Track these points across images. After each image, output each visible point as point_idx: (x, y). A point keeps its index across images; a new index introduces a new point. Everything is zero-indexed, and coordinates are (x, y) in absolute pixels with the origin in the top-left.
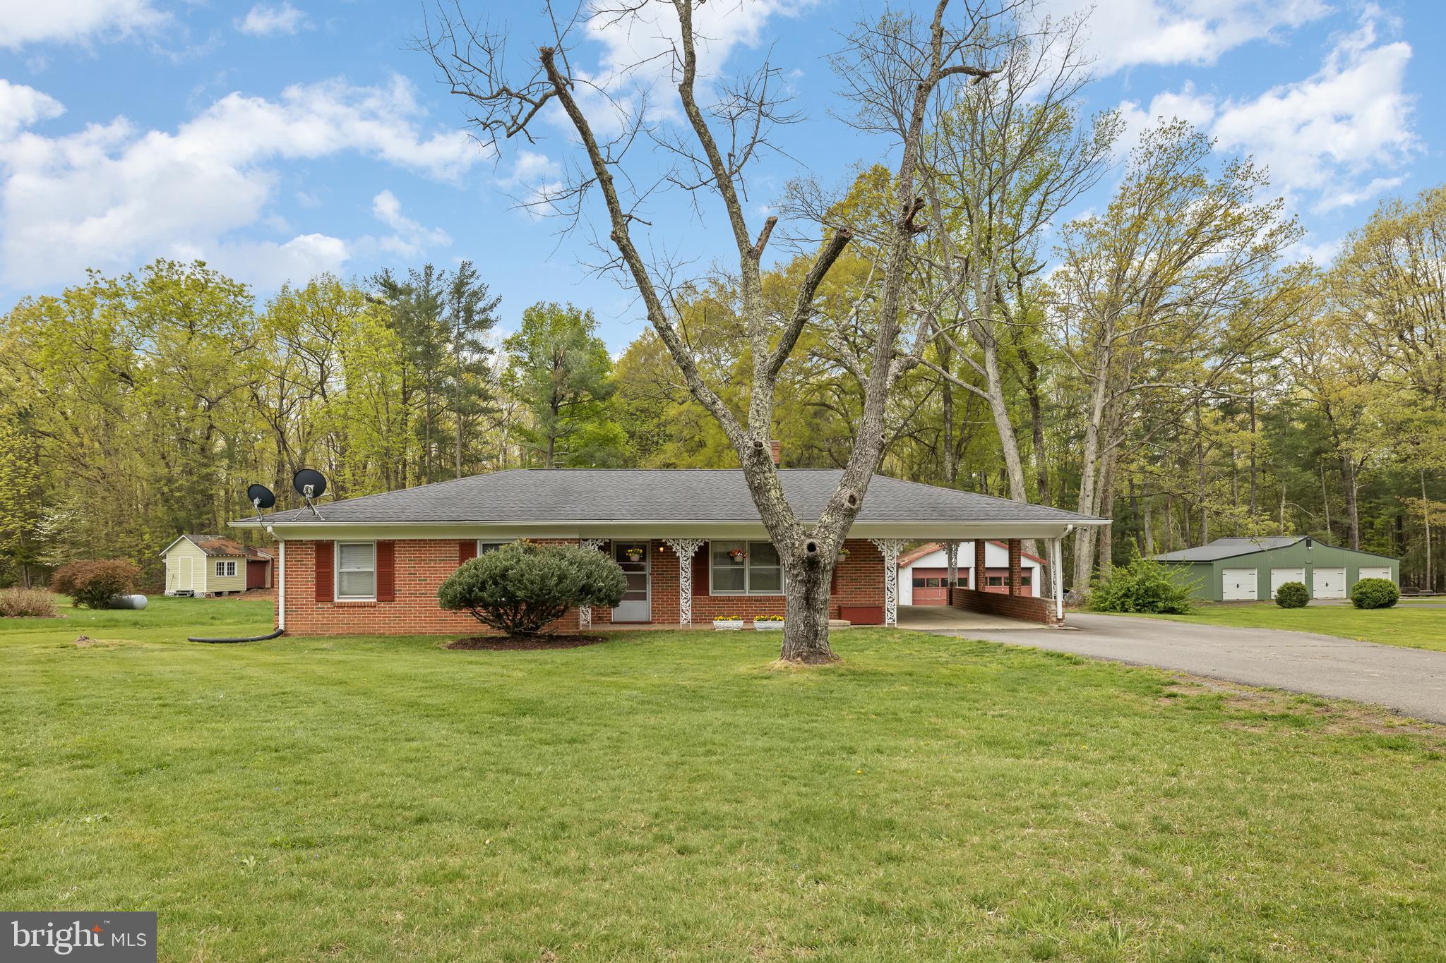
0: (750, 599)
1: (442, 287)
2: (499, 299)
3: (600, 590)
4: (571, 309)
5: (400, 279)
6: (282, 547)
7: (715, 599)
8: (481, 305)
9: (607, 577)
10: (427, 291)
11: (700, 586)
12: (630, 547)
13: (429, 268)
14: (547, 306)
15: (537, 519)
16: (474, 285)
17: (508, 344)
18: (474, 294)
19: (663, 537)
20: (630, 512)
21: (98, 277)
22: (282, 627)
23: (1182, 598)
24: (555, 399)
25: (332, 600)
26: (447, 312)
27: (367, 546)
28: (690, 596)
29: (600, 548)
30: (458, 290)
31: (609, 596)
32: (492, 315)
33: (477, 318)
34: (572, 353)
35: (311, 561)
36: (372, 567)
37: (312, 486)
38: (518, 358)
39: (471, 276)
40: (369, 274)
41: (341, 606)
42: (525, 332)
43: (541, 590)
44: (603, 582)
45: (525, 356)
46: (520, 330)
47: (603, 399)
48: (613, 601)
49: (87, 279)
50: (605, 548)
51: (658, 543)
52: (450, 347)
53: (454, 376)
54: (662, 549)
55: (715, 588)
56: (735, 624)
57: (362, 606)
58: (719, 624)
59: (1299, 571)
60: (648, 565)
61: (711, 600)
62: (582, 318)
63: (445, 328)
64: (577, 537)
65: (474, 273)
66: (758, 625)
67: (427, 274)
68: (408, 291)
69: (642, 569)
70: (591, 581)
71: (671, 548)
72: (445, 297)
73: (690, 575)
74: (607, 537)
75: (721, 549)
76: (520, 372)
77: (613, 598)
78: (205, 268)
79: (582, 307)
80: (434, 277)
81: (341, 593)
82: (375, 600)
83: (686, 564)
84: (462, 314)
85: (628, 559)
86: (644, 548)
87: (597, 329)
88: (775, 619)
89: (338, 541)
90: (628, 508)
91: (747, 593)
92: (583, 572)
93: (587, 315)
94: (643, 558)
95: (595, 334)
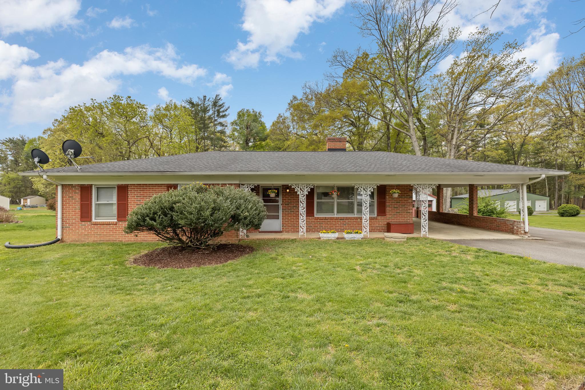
0: (337, 219)
1: (209, 104)
2: (229, 107)
3: (245, 218)
4: (253, 111)
5: (195, 101)
6: (60, 188)
7: (318, 218)
8: (222, 110)
9: (251, 208)
10: (204, 104)
11: (310, 212)
12: (270, 189)
13: (205, 97)
14: (245, 110)
15: (212, 170)
16: (220, 102)
17: (232, 124)
18: (220, 106)
19: (289, 183)
20: (270, 167)
21: (95, 101)
22: (59, 237)
23: (503, 213)
24: (247, 140)
25: (90, 220)
26: (211, 112)
27: (111, 188)
28: (305, 217)
29: (252, 190)
30: (215, 104)
31: (253, 222)
32: (227, 113)
33: (221, 114)
34: (253, 124)
35: (77, 196)
36: (114, 200)
37: (72, 151)
38: (236, 128)
39: (219, 100)
40: (185, 99)
41: (96, 224)
42: (238, 120)
43: (198, 219)
44: (248, 212)
45: (238, 128)
46: (236, 119)
47: (264, 140)
48: (256, 225)
49: (91, 102)
50: (255, 189)
51: (286, 187)
52: (212, 124)
53: (213, 134)
54: (288, 190)
55: (318, 212)
56: (333, 236)
57: (109, 224)
58: (325, 236)
59: (514, 201)
60: (280, 199)
61: (316, 219)
62: (258, 114)
63: (210, 118)
64: (238, 182)
65: (220, 98)
66: (347, 236)
67: (204, 99)
68: (198, 105)
69: (277, 201)
70: (239, 212)
71: (294, 189)
72: (211, 107)
73: (305, 205)
74: (257, 183)
75: (321, 190)
76: (236, 134)
77: (256, 223)
78: (131, 99)
79: (257, 110)
80: (207, 100)
81: (97, 216)
82: (116, 220)
83: (302, 199)
84: (216, 112)
85: (269, 196)
86: (278, 189)
87: (262, 118)
88: (357, 233)
89: (95, 185)
90: (269, 166)
91: (336, 215)
92: (234, 206)
93: (259, 113)
94: (277, 195)
95: (263, 120)
